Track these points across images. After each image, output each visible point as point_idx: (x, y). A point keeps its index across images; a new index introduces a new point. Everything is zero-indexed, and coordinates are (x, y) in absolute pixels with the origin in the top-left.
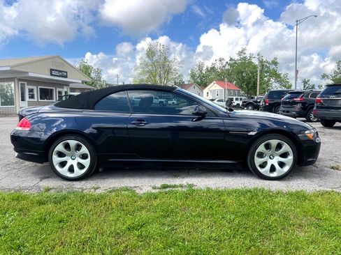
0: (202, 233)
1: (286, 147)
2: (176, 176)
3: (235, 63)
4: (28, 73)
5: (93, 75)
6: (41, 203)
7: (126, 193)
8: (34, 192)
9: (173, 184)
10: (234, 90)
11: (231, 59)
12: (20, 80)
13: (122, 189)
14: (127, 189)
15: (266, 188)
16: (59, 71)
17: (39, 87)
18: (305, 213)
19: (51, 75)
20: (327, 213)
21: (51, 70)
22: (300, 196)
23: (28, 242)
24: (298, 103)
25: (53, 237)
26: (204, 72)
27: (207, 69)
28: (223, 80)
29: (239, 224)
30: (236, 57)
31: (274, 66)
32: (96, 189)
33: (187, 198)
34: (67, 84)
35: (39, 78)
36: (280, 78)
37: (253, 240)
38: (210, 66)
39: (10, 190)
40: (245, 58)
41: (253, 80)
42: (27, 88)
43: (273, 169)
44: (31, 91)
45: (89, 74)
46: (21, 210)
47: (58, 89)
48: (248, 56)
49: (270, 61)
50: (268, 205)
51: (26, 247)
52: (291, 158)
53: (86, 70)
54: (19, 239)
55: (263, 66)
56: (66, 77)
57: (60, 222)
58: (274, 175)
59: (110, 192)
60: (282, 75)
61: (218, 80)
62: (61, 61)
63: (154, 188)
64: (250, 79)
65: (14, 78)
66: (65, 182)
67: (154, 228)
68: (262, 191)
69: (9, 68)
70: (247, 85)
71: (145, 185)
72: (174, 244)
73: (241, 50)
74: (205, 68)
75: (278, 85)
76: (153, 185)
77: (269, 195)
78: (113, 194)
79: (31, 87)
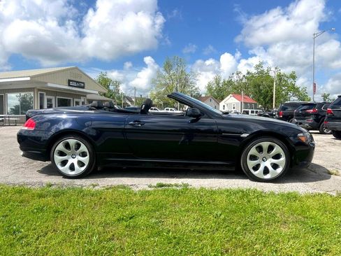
0: (187, 226)
1: (277, 149)
2: (173, 177)
3: (253, 76)
4: (46, 83)
5: (111, 87)
6: (41, 196)
7: (122, 190)
8: (37, 187)
9: (168, 183)
10: (251, 104)
11: (248, 73)
12: (39, 90)
13: (119, 187)
14: (124, 187)
15: (258, 189)
16: (77, 82)
17: (57, 97)
18: (293, 212)
19: (69, 85)
20: (314, 213)
21: (69, 81)
22: (291, 197)
23: (23, 228)
24: (311, 114)
25: (46, 224)
26: (221, 86)
27: (224, 82)
28: (240, 94)
29: (224, 220)
30: (253, 71)
31: (292, 80)
32: (94, 186)
33: (179, 195)
34: (84, 95)
35: (57, 88)
36: (299, 92)
37: (236, 233)
38: (227, 79)
39: (14, 185)
40: (262, 72)
41: (270, 94)
42: (46, 98)
43: (266, 171)
44: (49, 100)
45: (108, 86)
46: (21, 202)
47: (76, 100)
48: (265, 69)
49: (288, 74)
50: (257, 204)
51: (21, 232)
52: (283, 159)
53: (105, 82)
54: (15, 225)
55: (280, 79)
56: (83, 87)
57: (55, 212)
58: (268, 176)
59: (107, 189)
60: (300, 89)
61: (235, 93)
62: (79, 72)
63: (150, 187)
64: (267, 92)
65: (34, 88)
66: (67, 180)
67: (141, 220)
68: (255, 191)
69: (29, 79)
70: (264, 99)
71: (141, 184)
72: (159, 234)
73: (258, 64)
74: (222, 81)
75: (296, 98)
76: (149, 184)
77: (261, 195)
78: (110, 191)
79: (50, 97)
